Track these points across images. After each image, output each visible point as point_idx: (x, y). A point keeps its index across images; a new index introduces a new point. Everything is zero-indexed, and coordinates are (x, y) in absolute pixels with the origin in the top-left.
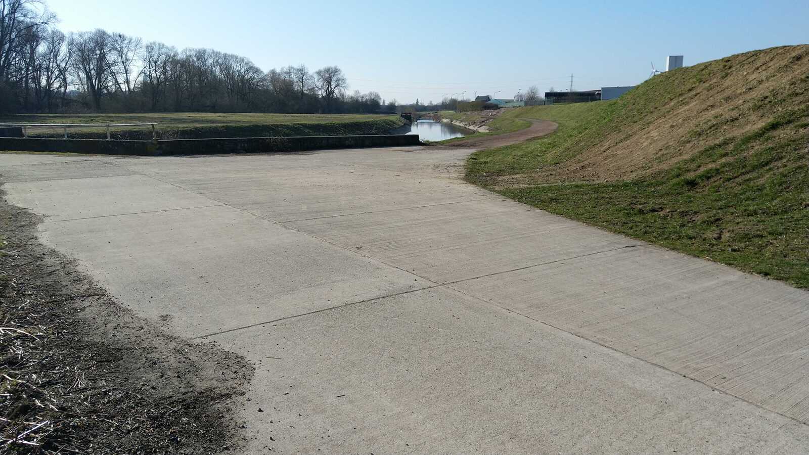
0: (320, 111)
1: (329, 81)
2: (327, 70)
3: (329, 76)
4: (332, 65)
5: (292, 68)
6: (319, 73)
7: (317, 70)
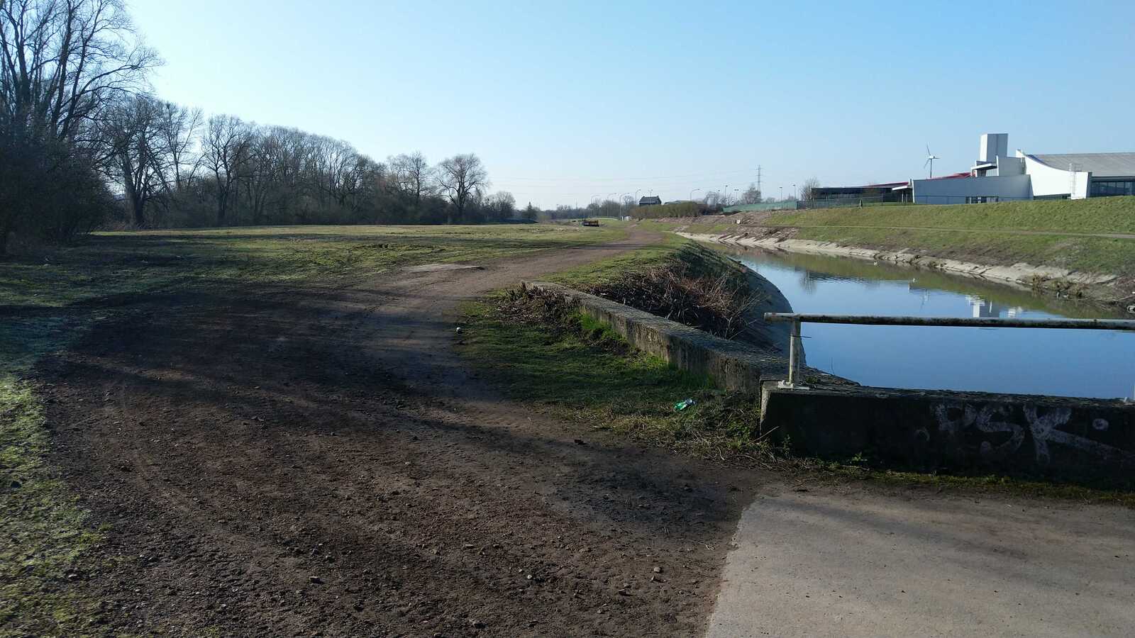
0: (449, 220)
1: (461, 175)
2: (459, 160)
3: (461, 169)
4: (465, 152)
5: (405, 157)
6: (446, 164)
7: (442, 160)
